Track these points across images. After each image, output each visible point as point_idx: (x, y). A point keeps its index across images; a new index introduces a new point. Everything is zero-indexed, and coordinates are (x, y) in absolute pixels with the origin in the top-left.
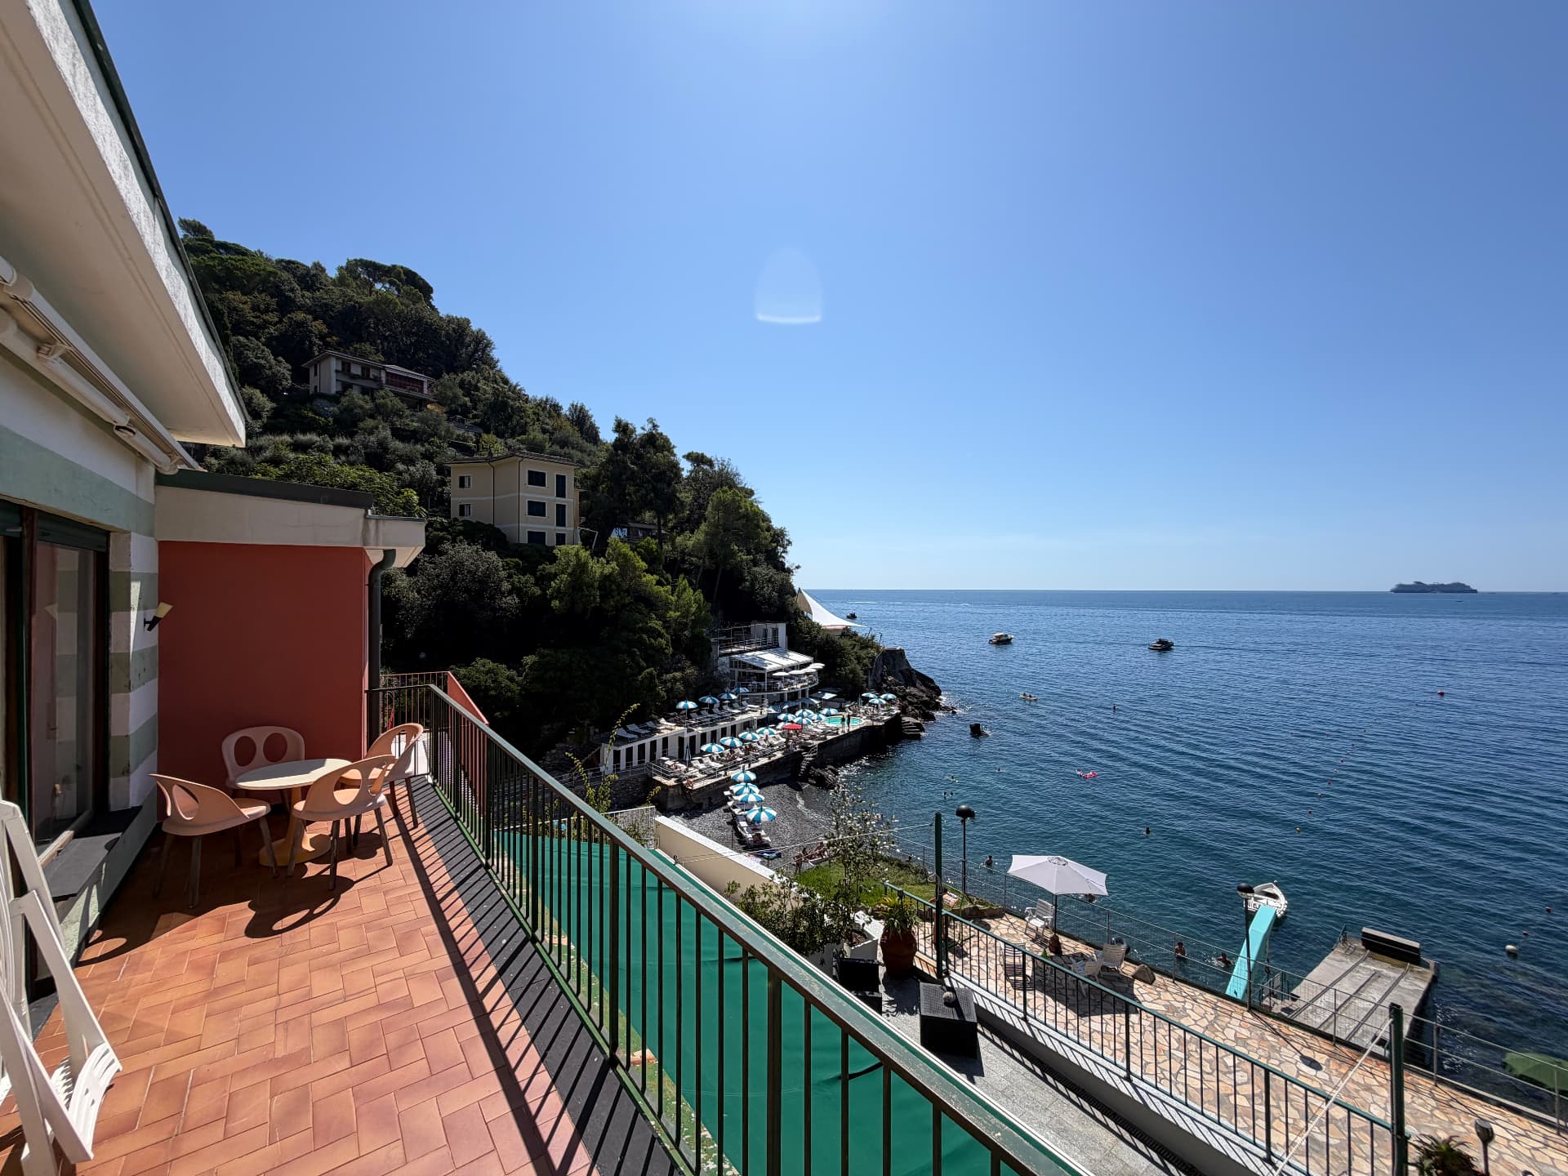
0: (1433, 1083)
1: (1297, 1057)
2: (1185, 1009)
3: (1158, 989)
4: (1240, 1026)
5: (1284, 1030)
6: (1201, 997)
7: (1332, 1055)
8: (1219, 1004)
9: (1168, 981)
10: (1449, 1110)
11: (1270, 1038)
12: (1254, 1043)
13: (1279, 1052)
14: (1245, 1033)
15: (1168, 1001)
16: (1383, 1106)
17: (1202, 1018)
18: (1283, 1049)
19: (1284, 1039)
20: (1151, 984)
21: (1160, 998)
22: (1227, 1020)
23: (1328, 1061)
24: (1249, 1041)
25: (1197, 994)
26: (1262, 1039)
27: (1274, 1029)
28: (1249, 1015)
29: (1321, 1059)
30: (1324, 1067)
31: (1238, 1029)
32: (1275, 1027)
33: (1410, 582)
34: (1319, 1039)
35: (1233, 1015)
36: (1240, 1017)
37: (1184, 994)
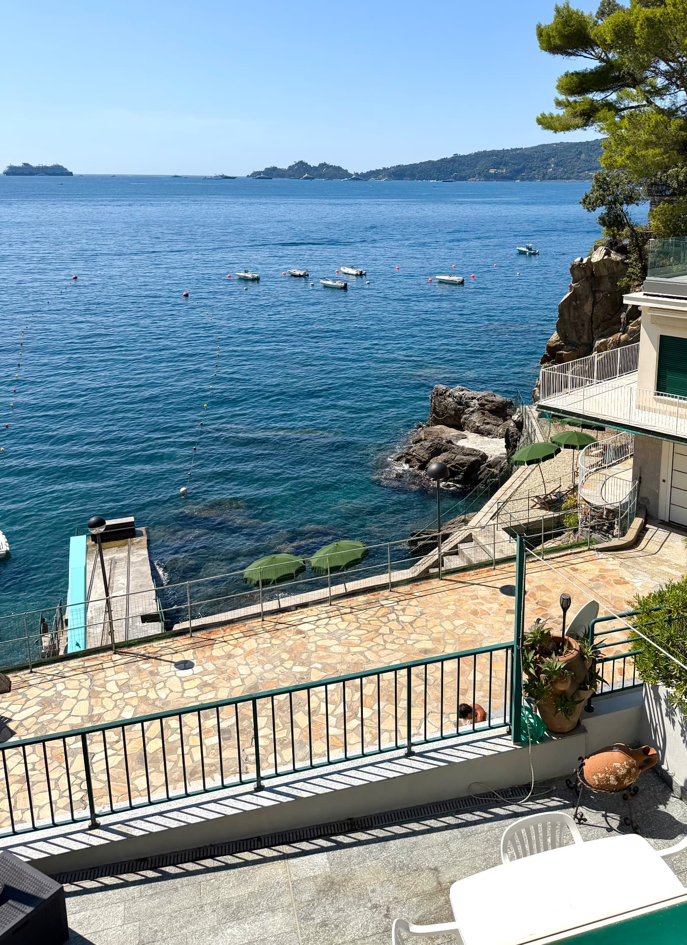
0: (261, 620)
1: (173, 668)
2: (59, 693)
3: (20, 691)
4: (116, 673)
5: (151, 650)
6: (66, 669)
7: (194, 646)
8: (87, 664)
9: (24, 674)
10: (278, 633)
11: (145, 666)
12: (135, 681)
13: (157, 674)
14: (123, 676)
15: (38, 696)
16: (245, 663)
17: (80, 689)
18: (160, 668)
19: (156, 658)
20: (9, 691)
21: (28, 700)
22: (102, 675)
23: (194, 653)
24: (131, 682)
25: (61, 668)
26: (139, 670)
27: (143, 655)
28: (117, 657)
29: (188, 656)
30: (194, 661)
31: (116, 677)
32: (143, 652)
33: (19, 164)
34: (178, 638)
35: (105, 666)
36: (111, 664)
37: (49, 678)
